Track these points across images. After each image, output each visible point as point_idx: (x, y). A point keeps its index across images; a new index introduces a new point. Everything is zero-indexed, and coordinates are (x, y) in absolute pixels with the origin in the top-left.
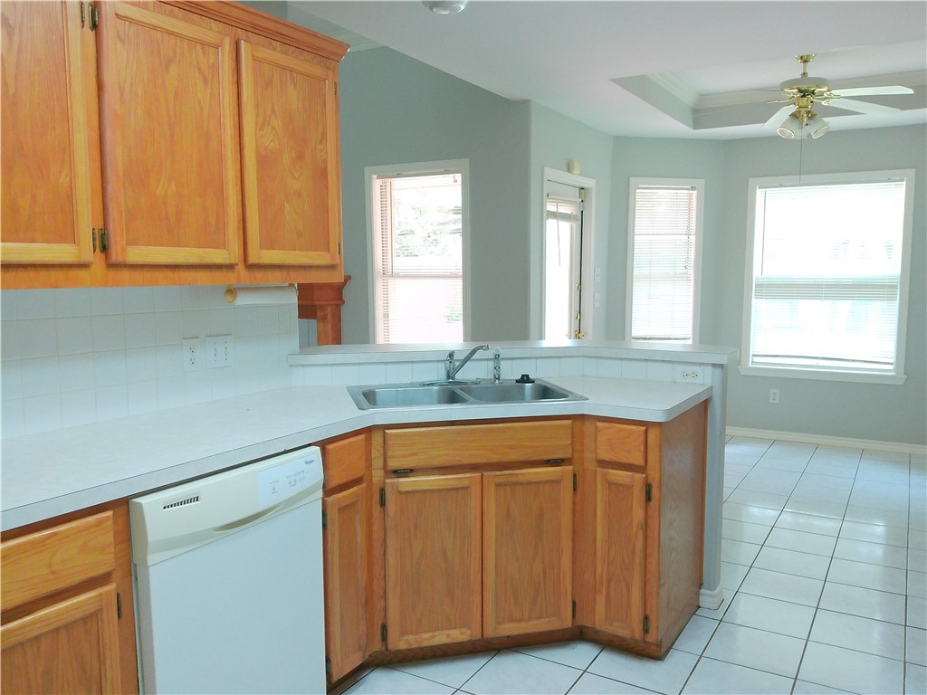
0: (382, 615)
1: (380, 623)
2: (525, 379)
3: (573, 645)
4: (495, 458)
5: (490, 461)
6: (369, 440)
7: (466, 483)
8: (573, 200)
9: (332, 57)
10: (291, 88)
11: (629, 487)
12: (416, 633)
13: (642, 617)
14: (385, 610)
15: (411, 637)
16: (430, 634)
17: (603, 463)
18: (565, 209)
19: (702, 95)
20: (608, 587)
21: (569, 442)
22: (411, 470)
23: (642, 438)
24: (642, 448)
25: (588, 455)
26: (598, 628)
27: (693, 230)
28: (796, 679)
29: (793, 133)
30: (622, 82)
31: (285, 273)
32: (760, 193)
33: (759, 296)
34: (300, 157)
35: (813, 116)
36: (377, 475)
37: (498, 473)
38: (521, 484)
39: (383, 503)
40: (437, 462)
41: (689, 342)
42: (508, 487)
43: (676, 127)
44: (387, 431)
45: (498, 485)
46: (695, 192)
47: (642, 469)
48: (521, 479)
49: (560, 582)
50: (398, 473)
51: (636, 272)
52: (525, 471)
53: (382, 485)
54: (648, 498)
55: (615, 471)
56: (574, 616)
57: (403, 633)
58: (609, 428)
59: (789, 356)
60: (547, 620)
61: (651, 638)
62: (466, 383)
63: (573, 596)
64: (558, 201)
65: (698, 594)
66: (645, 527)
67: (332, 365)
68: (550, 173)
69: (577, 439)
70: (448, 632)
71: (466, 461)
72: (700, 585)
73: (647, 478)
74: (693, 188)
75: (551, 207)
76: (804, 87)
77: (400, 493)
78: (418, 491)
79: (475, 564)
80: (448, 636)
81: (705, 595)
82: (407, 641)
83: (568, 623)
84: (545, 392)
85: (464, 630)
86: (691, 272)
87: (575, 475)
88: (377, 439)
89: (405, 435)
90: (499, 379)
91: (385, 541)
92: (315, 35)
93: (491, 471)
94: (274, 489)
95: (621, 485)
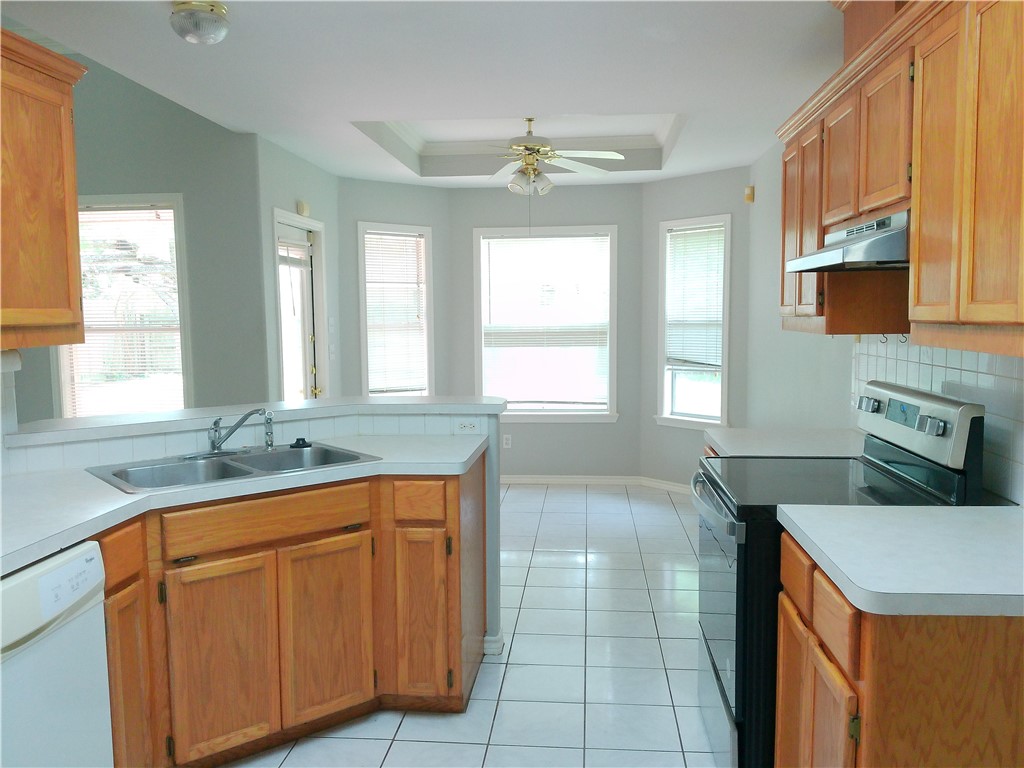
0: (167, 727)
1: (165, 735)
2: (301, 443)
3: (373, 718)
4: (290, 532)
5: (285, 535)
6: (144, 527)
7: (258, 564)
8: (302, 243)
9: (64, 79)
10: (22, 114)
11: (429, 544)
12: (208, 739)
13: (446, 673)
14: (171, 720)
15: (203, 746)
16: (224, 737)
17: (401, 523)
18: (295, 254)
19: (428, 142)
20: (411, 650)
21: (367, 505)
22: (196, 557)
23: (441, 493)
24: (442, 503)
25: (386, 517)
26: (401, 692)
27: (423, 278)
28: (585, 703)
29: (522, 188)
30: (362, 126)
31: (20, 336)
32: (484, 243)
33: (489, 345)
34: (35, 196)
35: (539, 173)
36: (155, 568)
37: (295, 547)
38: (320, 556)
39: (163, 598)
40: (225, 545)
41: (425, 393)
42: (305, 563)
43: (405, 173)
44: (165, 515)
45: (294, 561)
46: (423, 240)
47: (441, 523)
48: (319, 551)
49: (361, 652)
50: (179, 562)
51: (370, 323)
52: (323, 541)
53: (161, 579)
54: (449, 550)
55: (414, 529)
56: (375, 686)
57: (194, 740)
58: (408, 486)
59: (518, 402)
60: (350, 695)
61: (454, 693)
62: (235, 453)
63: (374, 666)
64: (288, 245)
65: (483, 642)
66: (447, 581)
67: (63, 444)
68: (282, 215)
69: (375, 501)
70: (245, 730)
71: (259, 539)
72: (485, 633)
73: (446, 532)
74: (421, 236)
75: (282, 252)
76: (530, 146)
77: (184, 584)
78: (203, 581)
79: (272, 651)
80: (245, 735)
81: (490, 642)
82: (199, 751)
83: (371, 695)
84: (327, 457)
85: (262, 725)
86: (424, 322)
87: (373, 539)
88: (153, 526)
89: (186, 518)
90: (271, 445)
91: (167, 642)
92: (48, 53)
93: (286, 546)
94: (57, 596)
95: (421, 542)
